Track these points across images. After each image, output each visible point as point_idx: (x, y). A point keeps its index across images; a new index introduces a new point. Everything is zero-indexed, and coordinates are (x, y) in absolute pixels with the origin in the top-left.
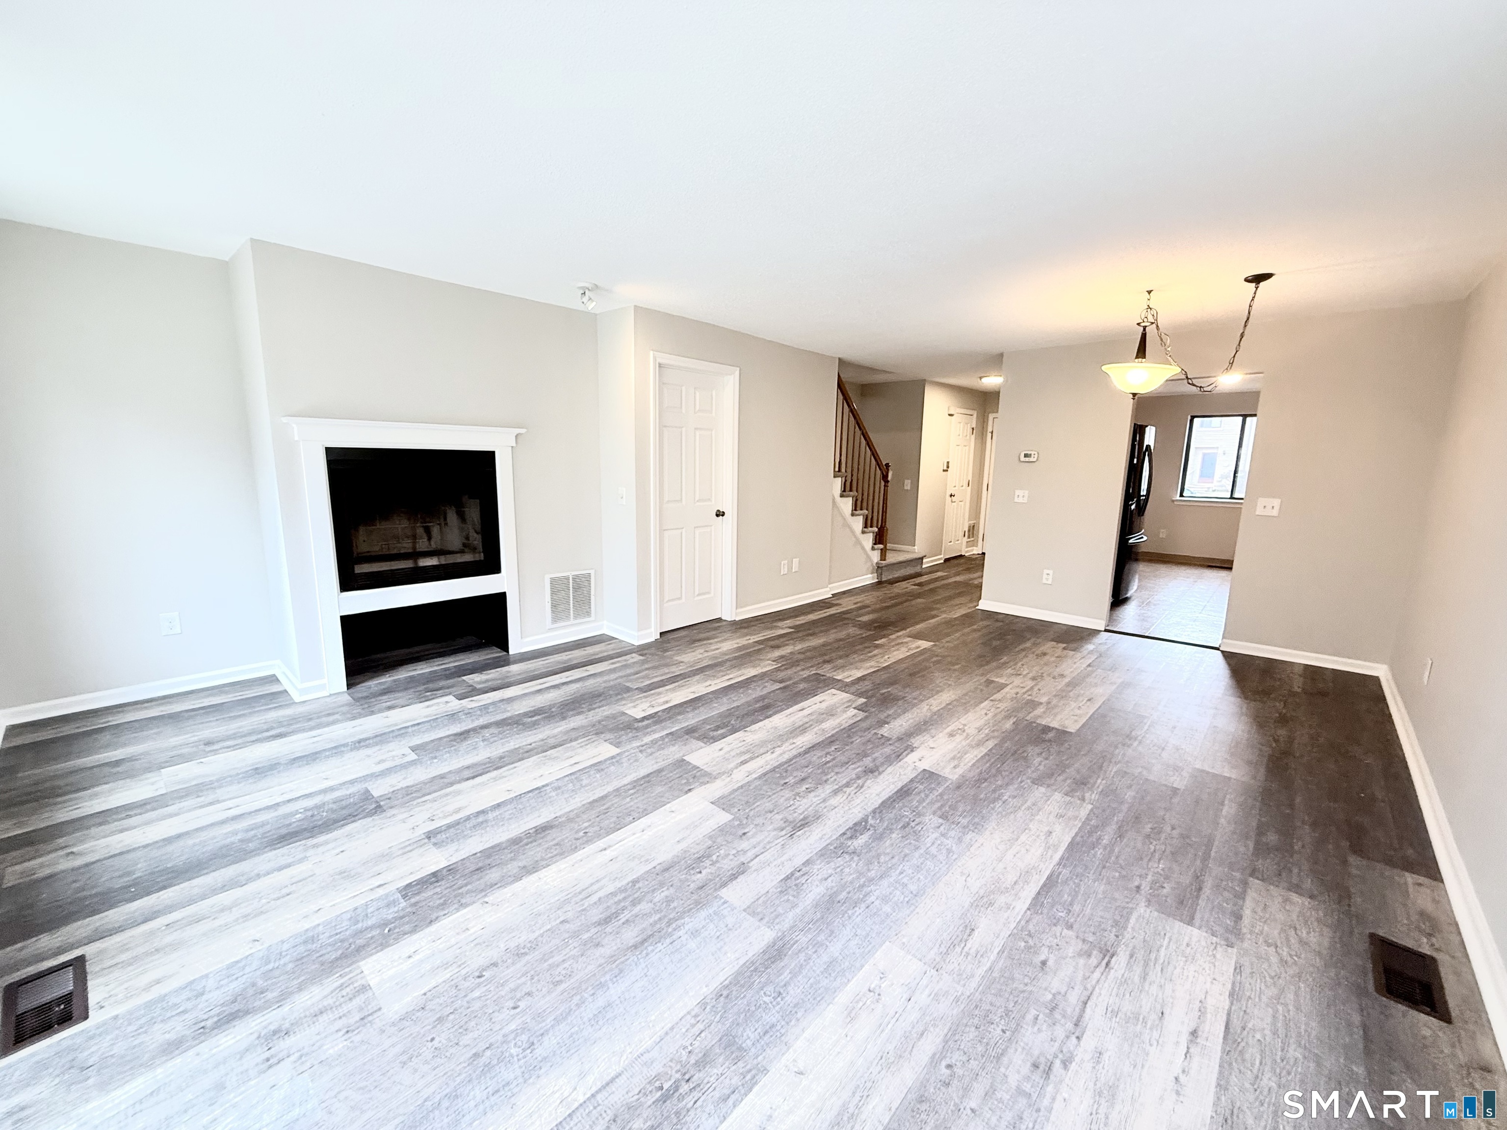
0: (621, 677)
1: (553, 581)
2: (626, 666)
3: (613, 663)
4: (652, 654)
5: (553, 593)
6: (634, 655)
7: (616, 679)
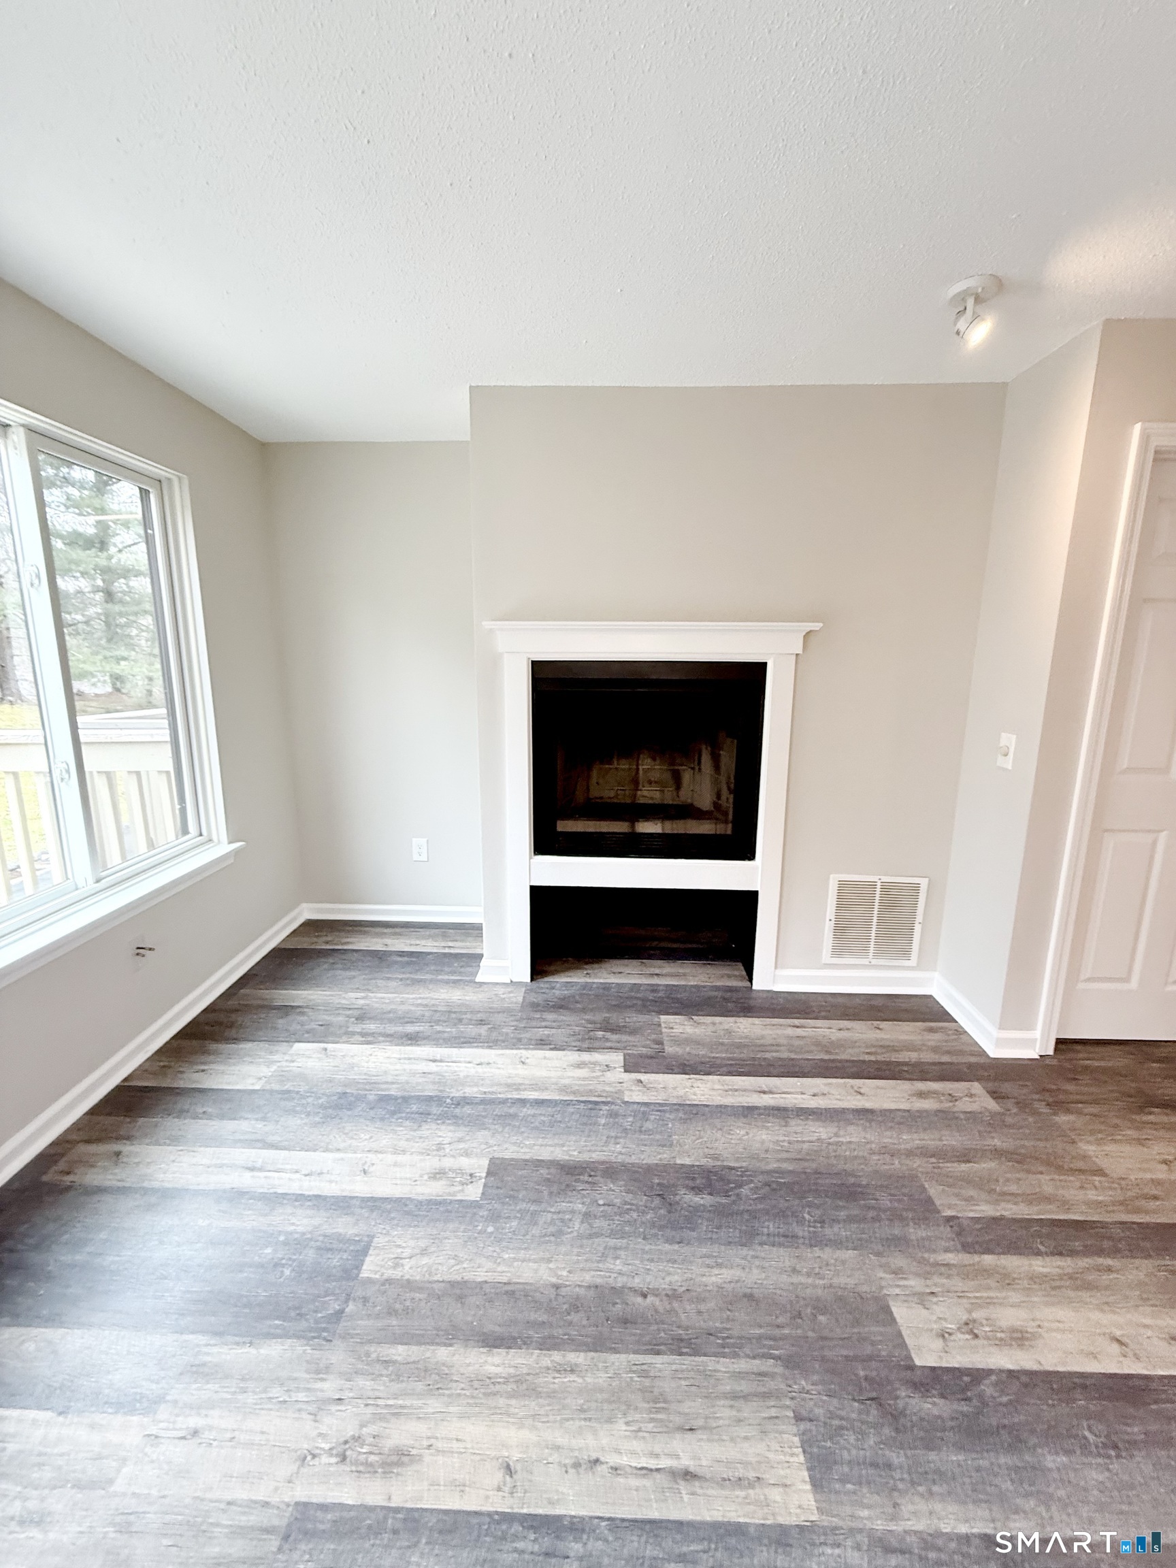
0: (925, 1153)
1: (842, 885)
2: (946, 1118)
3: (921, 1095)
4: (1023, 1105)
5: (839, 907)
6: (976, 1087)
7: (910, 1153)
